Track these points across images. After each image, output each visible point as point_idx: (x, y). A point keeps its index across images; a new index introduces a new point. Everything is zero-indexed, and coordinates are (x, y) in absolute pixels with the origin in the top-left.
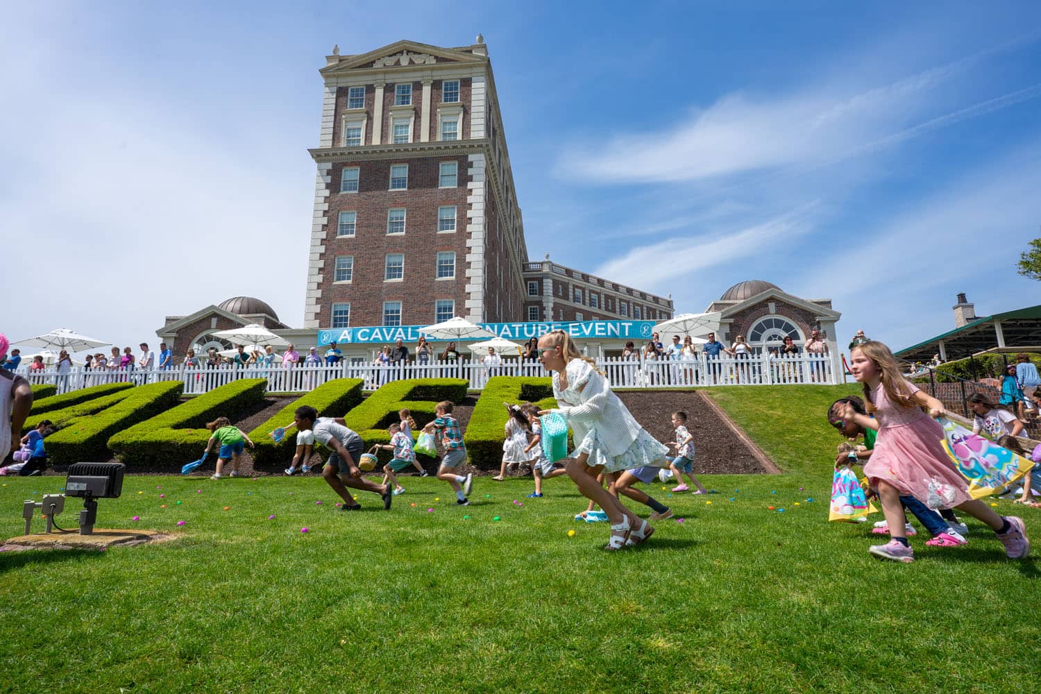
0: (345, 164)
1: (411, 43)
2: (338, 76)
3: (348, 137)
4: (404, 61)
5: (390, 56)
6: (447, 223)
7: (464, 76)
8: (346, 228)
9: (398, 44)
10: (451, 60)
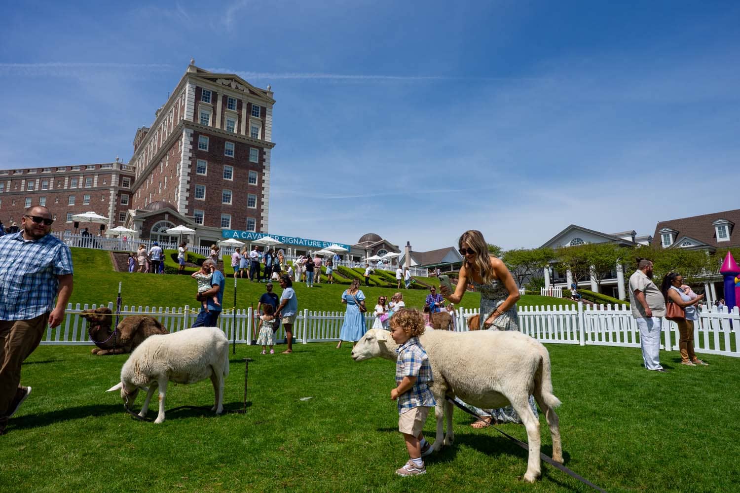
0: (201, 133)
1: (238, 77)
2: (197, 80)
3: (202, 117)
4: (233, 85)
5: (226, 79)
6: (253, 180)
7: (263, 106)
8: (202, 170)
9: (232, 75)
10: (256, 95)
